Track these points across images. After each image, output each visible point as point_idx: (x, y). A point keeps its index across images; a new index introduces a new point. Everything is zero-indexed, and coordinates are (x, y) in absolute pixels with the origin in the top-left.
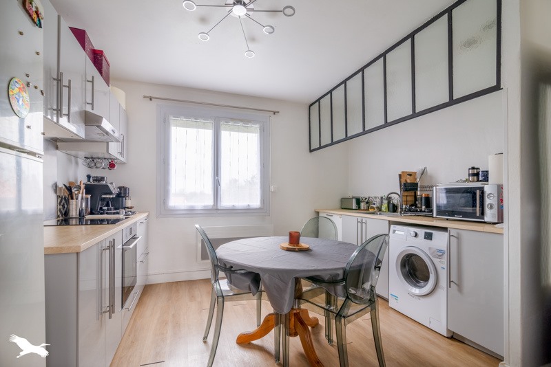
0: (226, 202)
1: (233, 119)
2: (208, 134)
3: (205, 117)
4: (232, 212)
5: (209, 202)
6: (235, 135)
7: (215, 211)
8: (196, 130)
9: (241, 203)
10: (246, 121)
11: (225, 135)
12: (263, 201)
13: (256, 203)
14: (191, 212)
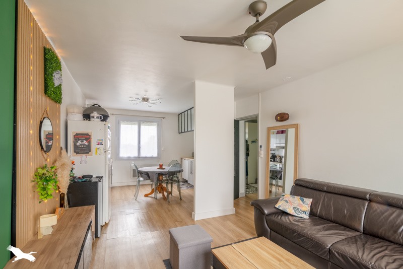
0: (143, 154)
1: (146, 121)
2: (136, 127)
3: (135, 121)
4: (145, 158)
5: (136, 155)
6: (147, 127)
7: (139, 158)
8: (131, 126)
9: (149, 155)
10: (151, 122)
11: (142, 127)
12: (159, 154)
13: (155, 155)
14: (129, 159)
